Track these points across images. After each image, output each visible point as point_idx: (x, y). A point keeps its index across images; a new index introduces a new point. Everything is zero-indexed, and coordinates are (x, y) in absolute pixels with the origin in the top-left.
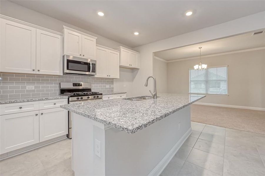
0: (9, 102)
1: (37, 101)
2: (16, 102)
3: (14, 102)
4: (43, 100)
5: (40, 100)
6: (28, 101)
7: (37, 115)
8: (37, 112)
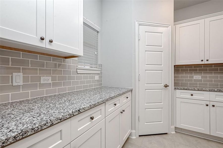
0: (183, 89)
1: (207, 91)
2: (188, 89)
3: (186, 89)
4: (214, 91)
5: (211, 91)
6: (199, 90)
7: (207, 105)
8: (208, 103)
